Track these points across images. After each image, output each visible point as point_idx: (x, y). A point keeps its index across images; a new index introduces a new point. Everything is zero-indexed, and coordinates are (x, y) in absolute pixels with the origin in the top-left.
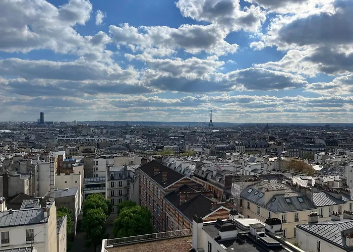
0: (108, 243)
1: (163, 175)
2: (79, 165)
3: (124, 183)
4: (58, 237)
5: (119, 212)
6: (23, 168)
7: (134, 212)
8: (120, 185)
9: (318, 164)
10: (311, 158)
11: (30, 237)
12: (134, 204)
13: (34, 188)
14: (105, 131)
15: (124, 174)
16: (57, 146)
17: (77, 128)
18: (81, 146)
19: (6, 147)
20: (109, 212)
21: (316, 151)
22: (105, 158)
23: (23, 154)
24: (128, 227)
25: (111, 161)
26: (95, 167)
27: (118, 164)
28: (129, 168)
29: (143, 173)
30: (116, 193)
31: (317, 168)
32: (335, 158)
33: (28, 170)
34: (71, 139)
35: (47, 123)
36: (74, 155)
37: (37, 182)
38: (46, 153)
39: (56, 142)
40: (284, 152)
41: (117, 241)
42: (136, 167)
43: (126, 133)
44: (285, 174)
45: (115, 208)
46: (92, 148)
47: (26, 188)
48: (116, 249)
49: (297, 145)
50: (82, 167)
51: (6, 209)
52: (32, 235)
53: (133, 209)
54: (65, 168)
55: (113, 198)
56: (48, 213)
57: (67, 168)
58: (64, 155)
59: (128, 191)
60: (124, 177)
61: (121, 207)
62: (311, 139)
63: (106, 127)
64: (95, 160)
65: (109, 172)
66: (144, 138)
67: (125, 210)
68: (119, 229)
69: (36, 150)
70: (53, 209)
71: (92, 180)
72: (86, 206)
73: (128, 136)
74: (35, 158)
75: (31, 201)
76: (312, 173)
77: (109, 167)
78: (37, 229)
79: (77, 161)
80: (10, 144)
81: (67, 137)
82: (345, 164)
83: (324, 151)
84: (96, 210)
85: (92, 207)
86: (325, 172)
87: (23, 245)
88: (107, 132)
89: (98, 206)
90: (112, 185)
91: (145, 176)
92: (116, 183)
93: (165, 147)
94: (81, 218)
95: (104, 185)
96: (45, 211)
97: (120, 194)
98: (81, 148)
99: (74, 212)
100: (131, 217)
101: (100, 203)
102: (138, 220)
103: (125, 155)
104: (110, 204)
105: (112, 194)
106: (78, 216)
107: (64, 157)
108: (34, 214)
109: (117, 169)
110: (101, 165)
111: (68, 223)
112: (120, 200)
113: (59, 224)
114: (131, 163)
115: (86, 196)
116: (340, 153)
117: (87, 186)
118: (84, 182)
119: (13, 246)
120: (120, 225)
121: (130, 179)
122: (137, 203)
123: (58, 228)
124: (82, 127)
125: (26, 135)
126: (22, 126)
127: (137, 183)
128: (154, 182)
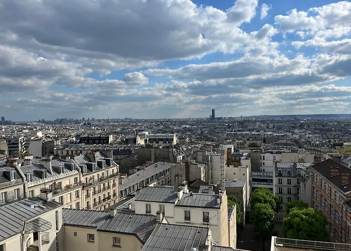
0: (278, 241)
1: (343, 178)
2: (246, 159)
3: (294, 181)
4: (229, 224)
5: (288, 212)
6: (200, 158)
7: (306, 214)
8: (289, 182)
11: (206, 219)
12: (306, 206)
13: (208, 176)
14: (271, 125)
15: (293, 172)
16: (226, 139)
17: (244, 123)
18: (248, 140)
19: (187, 140)
20: (278, 209)
22: (272, 153)
23: (199, 146)
24: (299, 230)
25: (278, 157)
26: (262, 161)
27: (287, 160)
28: (299, 166)
29: (317, 173)
30: (285, 190)
33: (203, 160)
34: (238, 133)
35: (217, 118)
36: (241, 148)
37: (210, 171)
38: (217, 146)
39: (225, 136)
41: (287, 241)
42: (308, 165)
43: (294, 128)
45: (284, 208)
46: (259, 143)
47: (202, 175)
48: (287, 249)
50: (249, 161)
51: (188, 191)
52: (208, 217)
53: (304, 211)
54: (234, 161)
55: (281, 195)
56: (221, 200)
57: (236, 161)
58: (233, 148)
59: (298, 190)
60: (293, 175)
61: (291, 207)
63: (272, 121)
64: (262, 155)
65: (276, 168)
66: (316, 133)
67: (295, 211)
68: (289, 229)
69: (210, 143)
70: (225, 197)
71: (259, 174)
72: (254, 200)
73: (296, 131)
74: (208, 149)
75: (207, 187)
77: (276, 163)
78: (212, 213)
79: (244, 154)
80: (190, 136)
81: (235, 131)
84: (264, 205)
85: (260, 201)
87: (201, 224)
88: (274, 127)
89: (266, 201)
90: (280, 182)
91: (319, 177)
92: (285, 180)
93: (345, 144)
94: (249, 210)
95: (272, 181)
96: (218, 197)
97: (289, 193)
98: (248, 143)
99: (243, 203)
100: (302, 219)
101: (268, 198)
102: (311, 224)
103: (294, 151)
104: (279, 202)
105: (280, 191)
106: (246, 208)
107: (233, 151)
108: (209, 198)
109: (285, 165)
110: (268, 160)
111: (237, 212)
112: (289, 199)
113: (230, 211)
114: (302, 161)
115: (253, 189)
117: (254, 180)
118: (251, 175)
119: (193, 224)
120: (290, 225)
121: (301, 179)
122: (310, 204)
123: (229, 215)
124: (249, 121)
125: (201, 129)
126: (199, 122)
127: (309, 182)
128: (331, 185)
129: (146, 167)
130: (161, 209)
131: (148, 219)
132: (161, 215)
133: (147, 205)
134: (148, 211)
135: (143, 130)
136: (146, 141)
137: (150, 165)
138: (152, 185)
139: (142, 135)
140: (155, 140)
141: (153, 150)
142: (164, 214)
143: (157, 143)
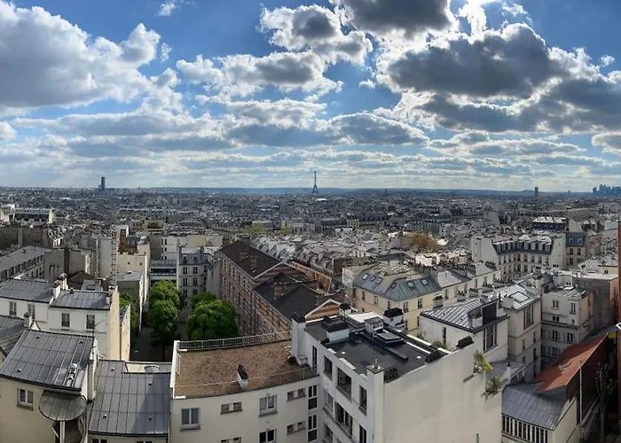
0: (181, 346)
1: (252, 261)
2: (145, 243)
3: (201, 269)
4: (121, 329)
5: (193, 307)
6: (84, 243)
7: (214, 308)
8: (195, 271)
9: (443, 238)
10: (435, 231)
11: (91, 325)
12: (214, 298)
13: (95, 268)
14: (175, 201)
15: (200, 258)
16: (119, 218)
17: (141, 196)
18: (147, 219)
19: (67, 217)
20: (181, 306)
21: (441, 222)
22: (175, 235)
23: (84, 226)
24: (206, 328)
25: (183, 241)
26: (164, 246)
27: (192, 245)
28: (206, 251)
29: (226, 258)
30: (190, 282)
31: (442, 242)
32: (461, 230)
33: (89, 245)
34: (135, 210)
35: (109, 190)
36: (138, 230)
37: (98, 260)
38: (107, 227)
39: (118, 212)
40: (406, 225)
41: (192, 345)
42: (215, 249)
43: (202, 204)
44: (407, 253)
45: (189, 303)
46: (161, 222)
47: (87, 266)
48: (191, 354)
49: (421, 216)
50: (148, 246)
51: (67, 287)
52: (93, 322)
53: (211, 304)
54: (128, 246)
55: (186, 288)
56: (111, 299)
57: (131, 246)
58: (127, 230)
59: (205, 279)
60: (199, 261)
61: (197, 301)
62: (435, 208)
63: (176, 195)
64: (164, 238)
65: (181, 254)
66: (225, 211)
67: (201, 306)
68: (194, 328)
69: (97, 223)
70: (116, 295)
71: (160, 262)
72: (153, 296)
73: (204, 208)
74: (96, 231)
75: (92, 282)
76: (437, 249)
77: (180, 250)
78: (99, 316)
79: (142, 238)
80: (71, 213)
81: (131, 207)
82: (470, 236)
83: (449, 222)
84: (164, 302)
85: (160, 298)
86: (450, 247)
87: (84, 332)
88: (178, 202)
89: (167, 297)
90: (185, 272)
91: (228, 262)
92: (190, 269)
93: (253, 222)
94: (147, 310)
95: (175, 270)
96: (107, 295)
97: (195, 283)
98: (146, 223)
99: (139, 301)
100: (209, 315)
101: (170, 293)
102: (219, 319)
103: (201, 233)
104: (183, 296)
105: (185, 283)
106: (143, 307)
107: (128, 233)
108: (94, 297)
109: (190, 250)
110: (171, 245)
111: (132, 314)
112: (195, 292)
113: (122, 314)
114: (210, 244)
115: (152, 282)
116: (466, 224)
117: (154, 271)
118: (150, 265)
119: (73, 331)
120: (195, 324)
121: (208, 265)
122: (217, 297)
123: (121, 318)
124: (148, 195)
125: (86, 203)
126: (83, 193)
127: (216, 271)
128: (239, 270)
129: (12, 252)
130: (30, 310)
131: (13, 323)
132: (31, 318)
133: (11, 303)
134: (13, 312)
135: (8, 203)
136: (11, 217)
137: (16, 249)
138: (19, 277)
139: (6, 208)
140: (23, 216)
141: (20, 230)
142: (34, 318)
143: (27, 220)
